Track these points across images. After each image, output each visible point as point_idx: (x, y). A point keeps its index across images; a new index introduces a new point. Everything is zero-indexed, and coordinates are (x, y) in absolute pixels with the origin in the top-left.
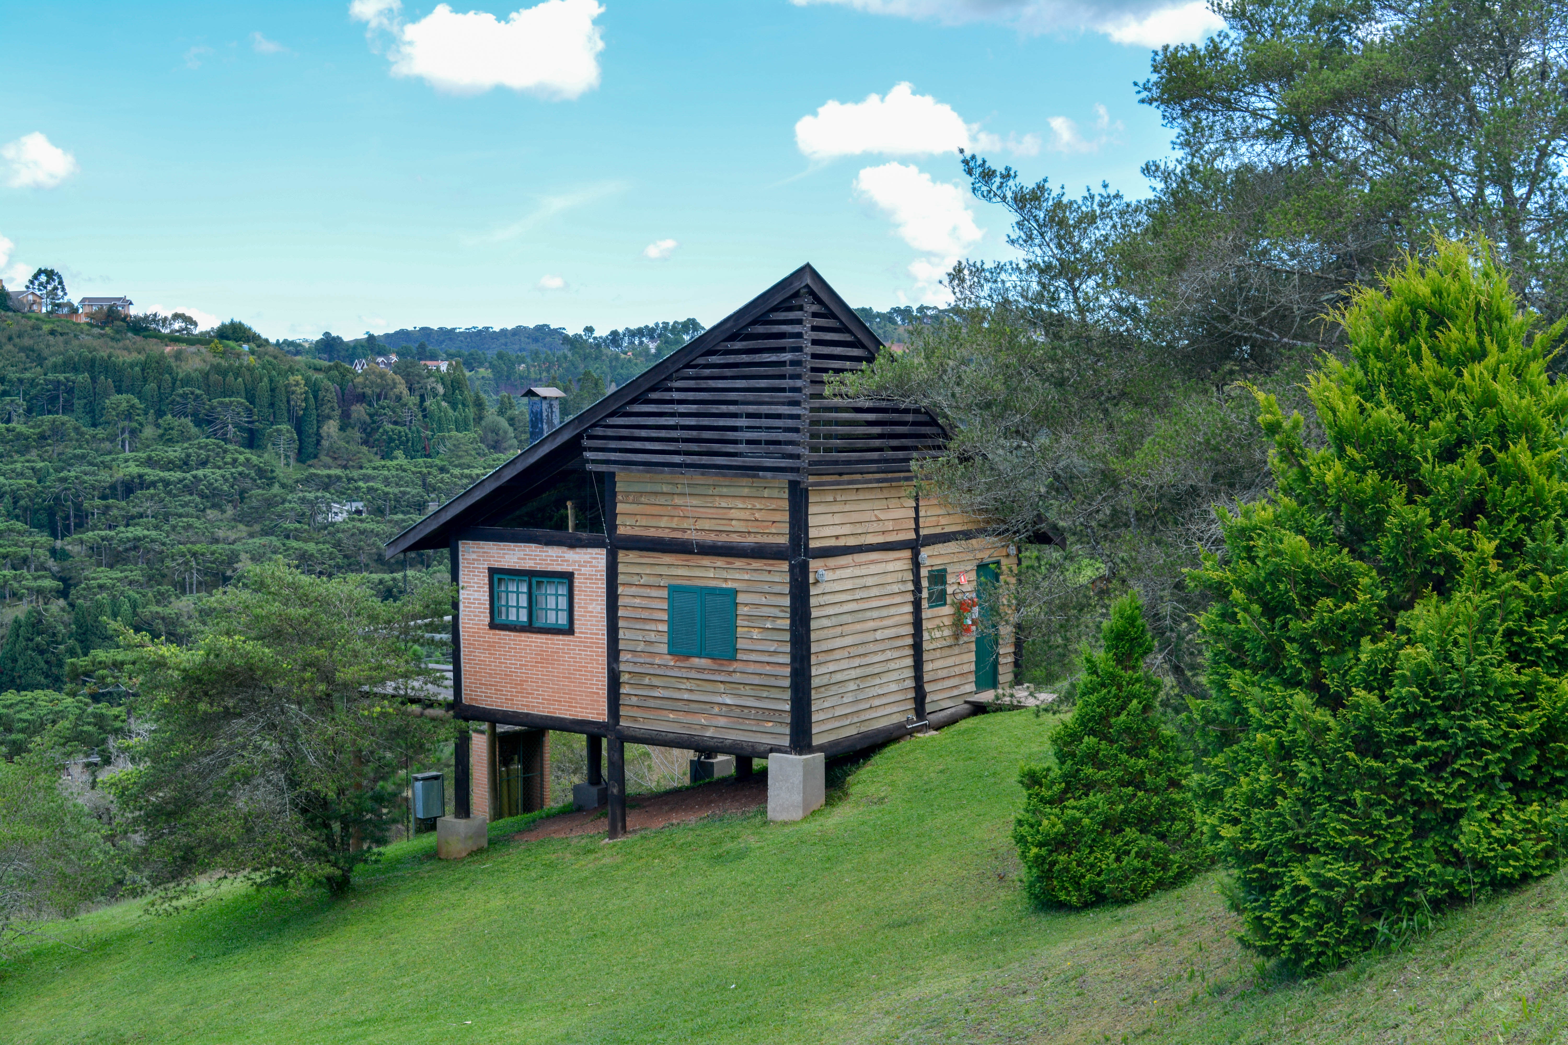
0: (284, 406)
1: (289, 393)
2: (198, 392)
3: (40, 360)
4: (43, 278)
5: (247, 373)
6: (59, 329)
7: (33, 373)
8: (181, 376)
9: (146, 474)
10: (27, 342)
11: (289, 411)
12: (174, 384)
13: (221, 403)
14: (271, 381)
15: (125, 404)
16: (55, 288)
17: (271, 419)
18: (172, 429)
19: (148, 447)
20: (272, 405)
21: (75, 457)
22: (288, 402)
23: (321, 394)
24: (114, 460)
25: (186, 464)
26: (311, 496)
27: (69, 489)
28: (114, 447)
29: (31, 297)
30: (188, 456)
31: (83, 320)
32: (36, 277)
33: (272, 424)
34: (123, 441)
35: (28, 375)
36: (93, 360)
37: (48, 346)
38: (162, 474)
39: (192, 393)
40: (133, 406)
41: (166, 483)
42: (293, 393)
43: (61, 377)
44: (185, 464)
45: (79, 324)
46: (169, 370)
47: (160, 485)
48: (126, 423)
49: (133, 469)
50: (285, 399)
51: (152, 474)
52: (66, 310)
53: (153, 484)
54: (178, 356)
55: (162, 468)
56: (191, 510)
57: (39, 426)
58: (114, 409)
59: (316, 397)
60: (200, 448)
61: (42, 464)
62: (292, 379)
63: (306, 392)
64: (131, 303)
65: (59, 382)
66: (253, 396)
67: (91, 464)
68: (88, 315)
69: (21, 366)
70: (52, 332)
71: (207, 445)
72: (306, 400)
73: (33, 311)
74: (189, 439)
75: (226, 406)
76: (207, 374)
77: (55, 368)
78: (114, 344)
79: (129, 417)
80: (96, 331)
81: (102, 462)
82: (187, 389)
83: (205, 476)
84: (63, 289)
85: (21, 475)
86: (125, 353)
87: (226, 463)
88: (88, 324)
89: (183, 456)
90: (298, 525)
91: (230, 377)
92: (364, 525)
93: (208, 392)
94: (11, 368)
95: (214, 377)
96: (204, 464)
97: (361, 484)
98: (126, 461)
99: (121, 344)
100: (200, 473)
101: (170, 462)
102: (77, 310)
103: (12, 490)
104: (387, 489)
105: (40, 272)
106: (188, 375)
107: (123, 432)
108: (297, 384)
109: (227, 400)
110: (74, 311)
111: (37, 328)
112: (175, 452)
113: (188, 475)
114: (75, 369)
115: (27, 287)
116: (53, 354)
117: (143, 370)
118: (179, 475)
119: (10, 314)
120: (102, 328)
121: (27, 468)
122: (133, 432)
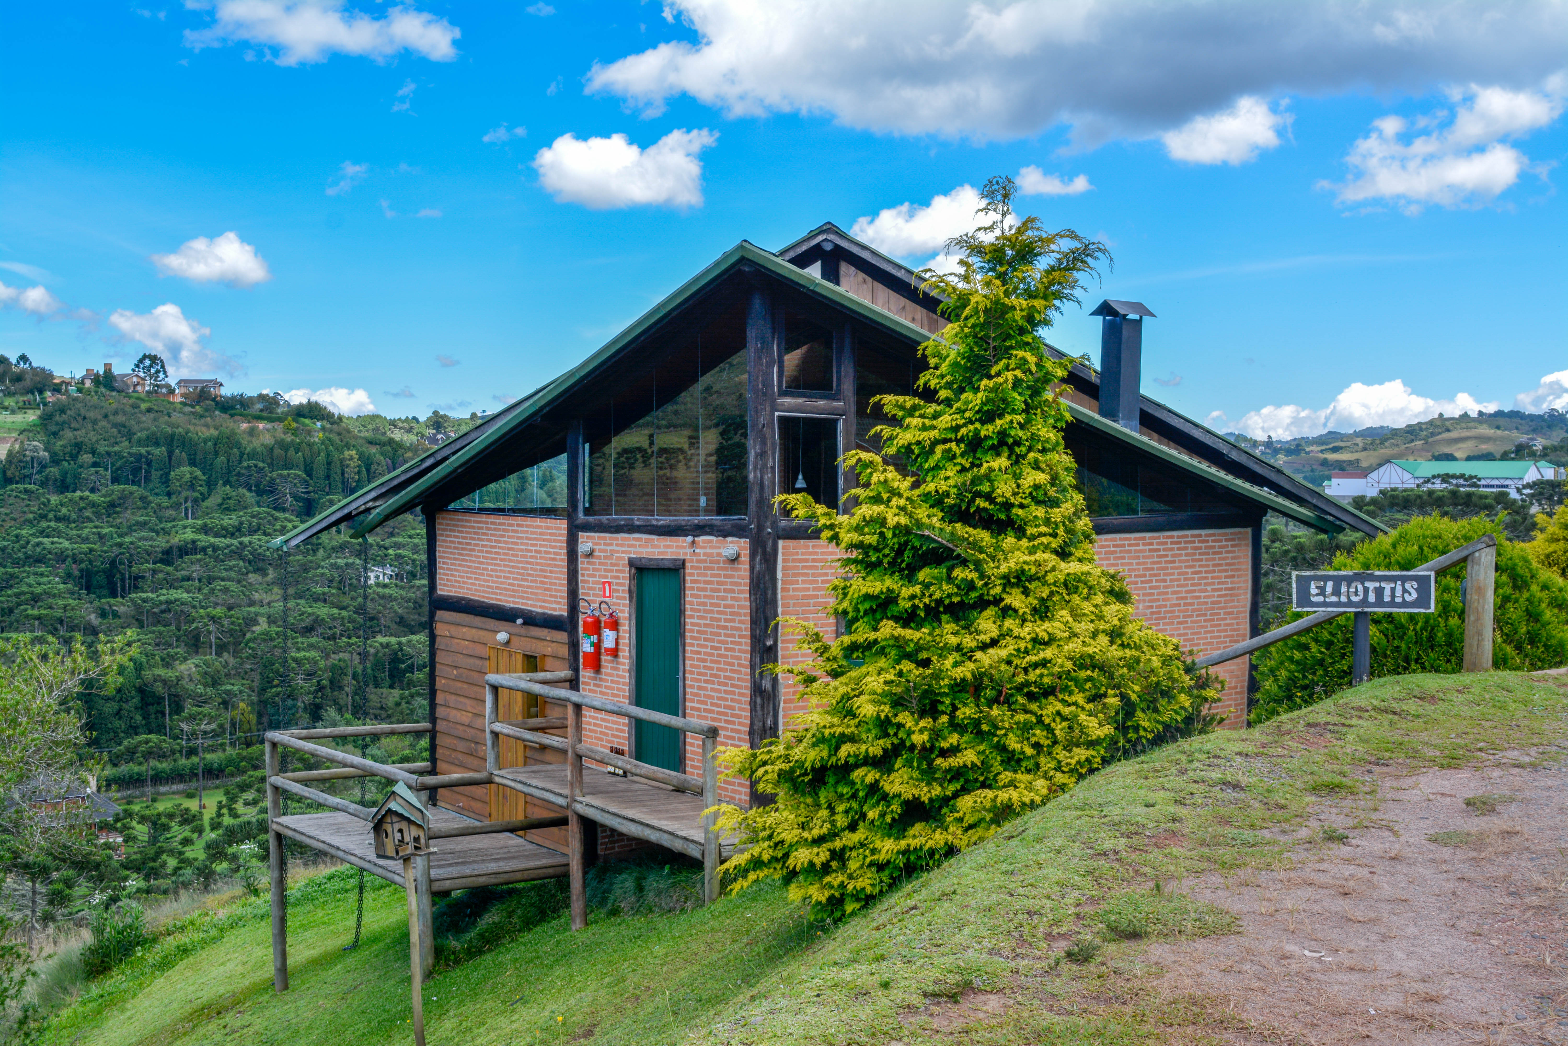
0: (338, 478)
1: (343, 466)
2: (261, 465)
3: (129, 435)
4: (147, 362)
5: (307, 449)
6: (155, 408)
7: (123, 447)
8: (248, 450)
9: (199, 540)
10: (120, 418)
11: (343, 483)
12: (241, 457)
13: (281, 475)
14: (328, 455)
15: (188, 476)
16: (158, 372)
17: (327, 489)
18: (230, 498)
19: (208, 514)
20: (328, 477)
21: (138, 523)
22: (343, 474)
23: (374, 467)
24: (174, 526)
25: (239, 530)
26: (341, 562)
27: (123, 554)
28: (179, 514)
29: (135, 379)
30: (241, 523)
31: (179, 399)
32: (141, 361)
33: (328, 494)
34: (186, 509)
35: (116, 448)
36: (172, 436)
37: (139, 422)
38: (212, 540)
39: (256, 466)
40: (195, 478)
41: (215, 548)
42: (348, 466)
43: (143, 451)
44: (236, 531)
45: (173, 403)
46: (238, 445)
47: (210, 551)
48: (189, 493)
49: (189, 535)
50: (339, 472)
51: (204, 540)
52: (164, 390)
53: (204, 550)
54: (252, 432)
55: (217, 535)
56: (233, 574)
57: (110, 495)
58: (178, 480)
59: (368, 471)
60: (253, 517)
61: (107, 530)
62: (347, 454)
63: (359, 466)
64: (221, 385)
65: (141, 455)
66: (312, 469)
67: (152, 530)
68: (182, 395)
69: (112, 440)
70: (149, 410)
71: (259, 513)
72: (359, 473)
73: (137, 392)
74: (246, 508)
75: (285, 478)
76: (272, 449)
77: (140, 443)
78: (197, 422)
79: (192, 487)
80: (188, 409)
81: (163, 529)
82: (251, 463)
83: (250, 543)
84: (165, 373)
85: (86, 540)
86: (204, 429)
87: (275, 531)
88: (181, 403)
89: (236, 523)
90: (326, 590)
91: (291, 452)
92: (387, 591)
93: (271, 465)
94: (102, 442)
95: (278, 451)
96: (252, 532)
97: (391, 551)
98: (185, 527)
99: (203, 421)
100: (246, 540)
101: (224, 528)
102: (174, 390)
103: (74, 554)
104: (415, 557)
105: (145, 357)
106: (254, 449)
107: (186, 501)
108: (351, 459)
109: (285, 472)
110: (172, 391)
111: (135, 406)
112: (229, 520)
113: (235, 542)
114: (157, 444)
115: (134, 370)
116: (141, 430)
117: (215, 444)
118: (227, 541)
119: (114, 394)
120: (193, 407)
121: (94, 533)
122: (195, 501)
